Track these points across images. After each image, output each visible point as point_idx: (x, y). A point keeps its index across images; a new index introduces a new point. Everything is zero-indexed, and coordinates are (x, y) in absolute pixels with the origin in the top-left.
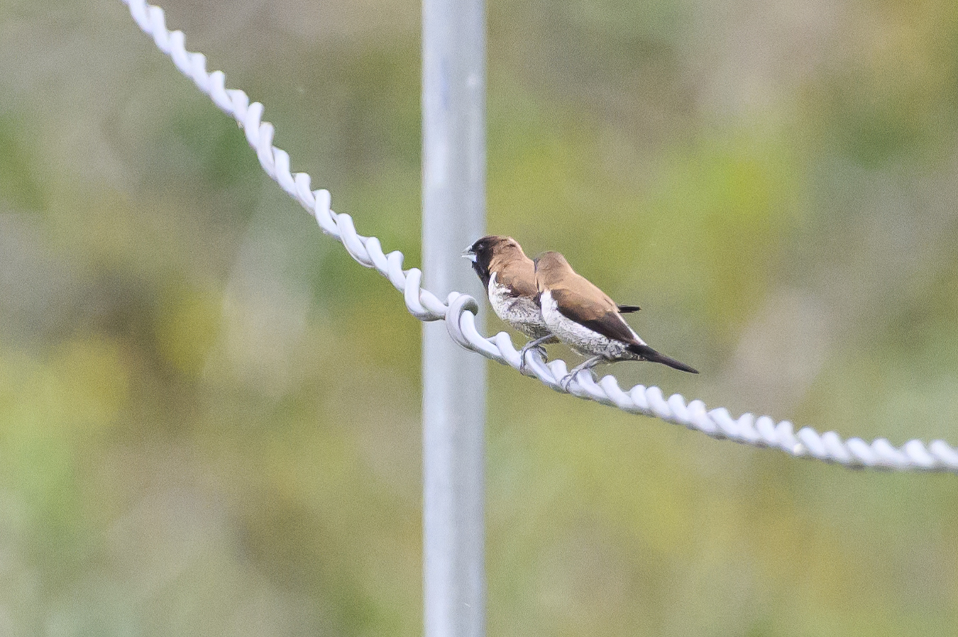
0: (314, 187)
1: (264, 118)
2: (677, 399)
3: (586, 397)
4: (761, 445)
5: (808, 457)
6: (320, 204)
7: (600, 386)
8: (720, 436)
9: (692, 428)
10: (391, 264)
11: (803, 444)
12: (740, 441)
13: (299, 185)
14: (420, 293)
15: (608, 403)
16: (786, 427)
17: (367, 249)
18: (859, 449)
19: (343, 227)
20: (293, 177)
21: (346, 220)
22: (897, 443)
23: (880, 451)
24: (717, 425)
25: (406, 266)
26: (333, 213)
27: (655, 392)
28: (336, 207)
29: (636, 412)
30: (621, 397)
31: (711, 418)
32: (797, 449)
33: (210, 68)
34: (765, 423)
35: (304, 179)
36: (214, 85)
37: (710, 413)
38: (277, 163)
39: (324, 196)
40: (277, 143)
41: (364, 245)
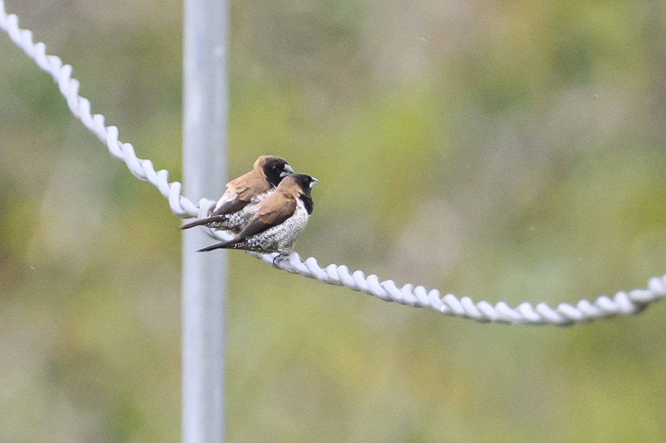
0: (107, 124)
1: (73, 76)
2: (359, 274)
3: (296, 272)
4: (418, 305)
5: (451, 314)
6: (110, 136)
7: (305, 265)
8: (389, 300)
9: (370, 293)
10: (159, 179)
11: (447, 304)
12: (404, 303)
13: (96, 123)
14: (180, 199)
15: (311, 276)
16: (435, 293)
17: (143, 168)
18: (486, 308)
19: (126, 152)
20: (92, 117)
21: (129, 148)
22: (513, 305)
23: (502, 310)
24: (387, 292)
25: (170, 180)
26: (120, 143)
27: (343, 269)
28: (122, 138)
29: (331, 283)
30: (320, 273)
31: (383, 287)
32: (443, 308)
33: (36, 40)
34: (421, 290)
35: (99, 119)
36: (38, 52)
37: (384, 283)
38: (81, 108)
39: (113, 131)
40: (82, 93)
41: (141, 165)
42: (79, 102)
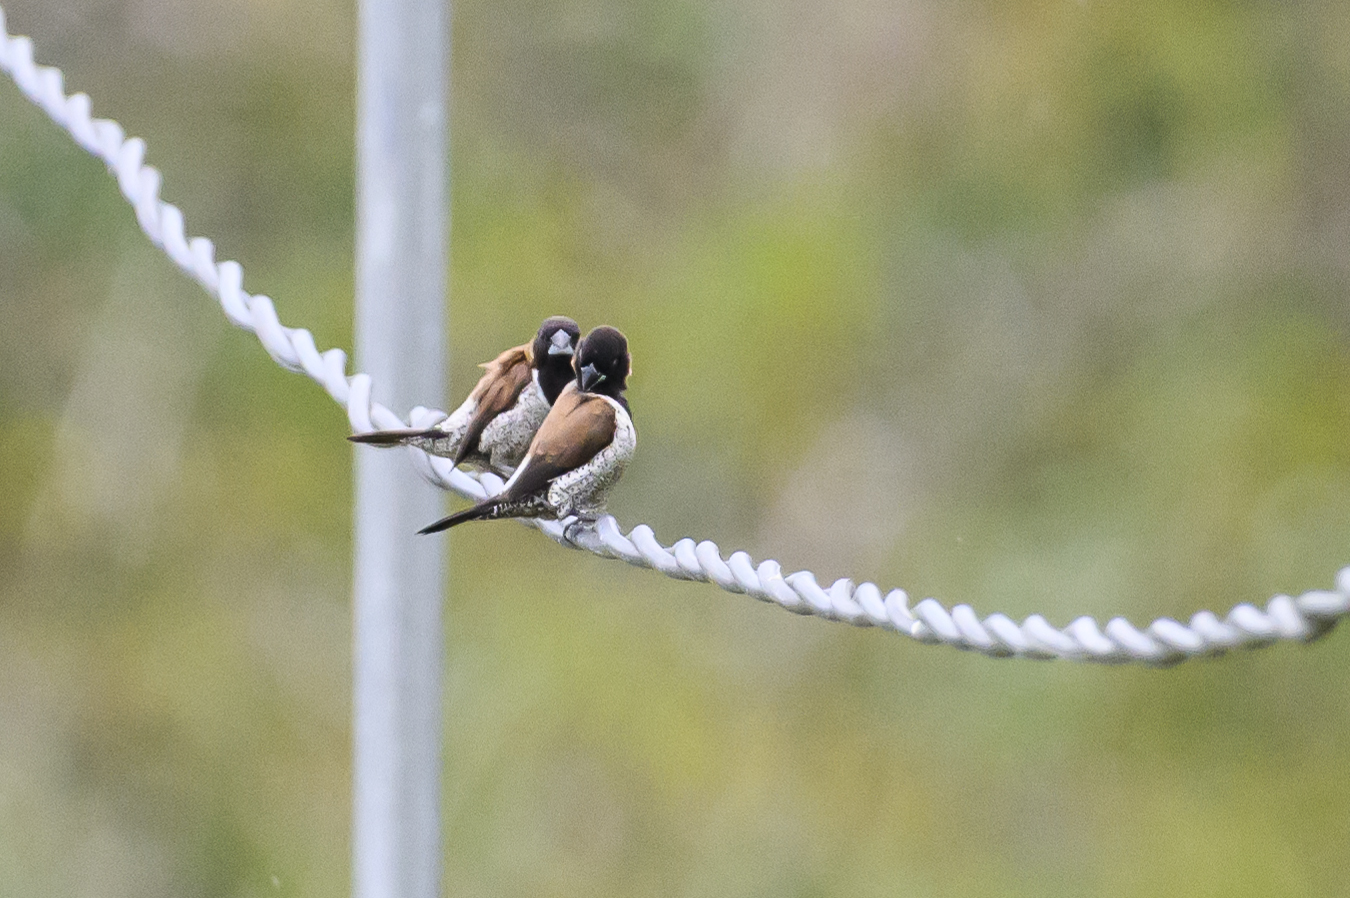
0: (219, 257)
1: (148, 160)
2: (741, 559)
3: (610, 556)
4: (864, 623)
5: (931, 639)
6: (227, 281)
7: (630, 540)
8: (805, 611)
9: (764, 598)
10: (326, 367)
11: (923, 621)
12: (834, 618)
13: (196, 256)
14: (370, 408)
15: (642, 564)
16: (898, 597)
17: (294, 345)
18: (1004, 628)
19: (258, 314)
20: (188, 243)
21: (263, 305)
22: (1060, 622)
23: (1037, 631)
24: (800, 596)
25: (349, 370)
26: (246, 296)
27: (709, 548)
28: (251, 287)
29: (683, 576)
30: (660, 556)
31: (791, 585)
32: (915, 628)
33: (69, 90)
34: (869, 592)
35: (203, 247)
36: (75, 113)
37: (792, 578)
38: (165, 224)
39: (232, 272)
40: (167, 195)
41: (290, 340)
42: (160, 214)
